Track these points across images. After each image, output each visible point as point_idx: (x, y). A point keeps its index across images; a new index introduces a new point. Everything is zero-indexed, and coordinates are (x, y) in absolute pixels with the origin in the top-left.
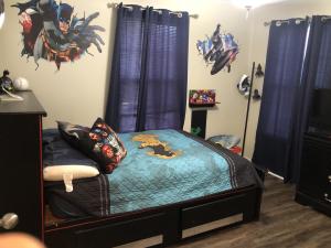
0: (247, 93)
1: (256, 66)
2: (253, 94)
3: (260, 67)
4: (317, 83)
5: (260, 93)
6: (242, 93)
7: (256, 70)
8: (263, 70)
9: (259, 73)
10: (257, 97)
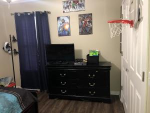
0: (10, 52)
1: (12, 37)
2: (13, 52)
3: (14, 37)
4: (45, 42)
5: (17, 51)
6: (7, 52)
7: (12, 39)
8: (16, 38)
9: (14, 40)
10: (16, 53)
